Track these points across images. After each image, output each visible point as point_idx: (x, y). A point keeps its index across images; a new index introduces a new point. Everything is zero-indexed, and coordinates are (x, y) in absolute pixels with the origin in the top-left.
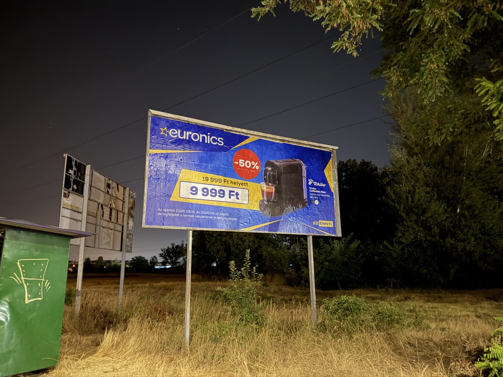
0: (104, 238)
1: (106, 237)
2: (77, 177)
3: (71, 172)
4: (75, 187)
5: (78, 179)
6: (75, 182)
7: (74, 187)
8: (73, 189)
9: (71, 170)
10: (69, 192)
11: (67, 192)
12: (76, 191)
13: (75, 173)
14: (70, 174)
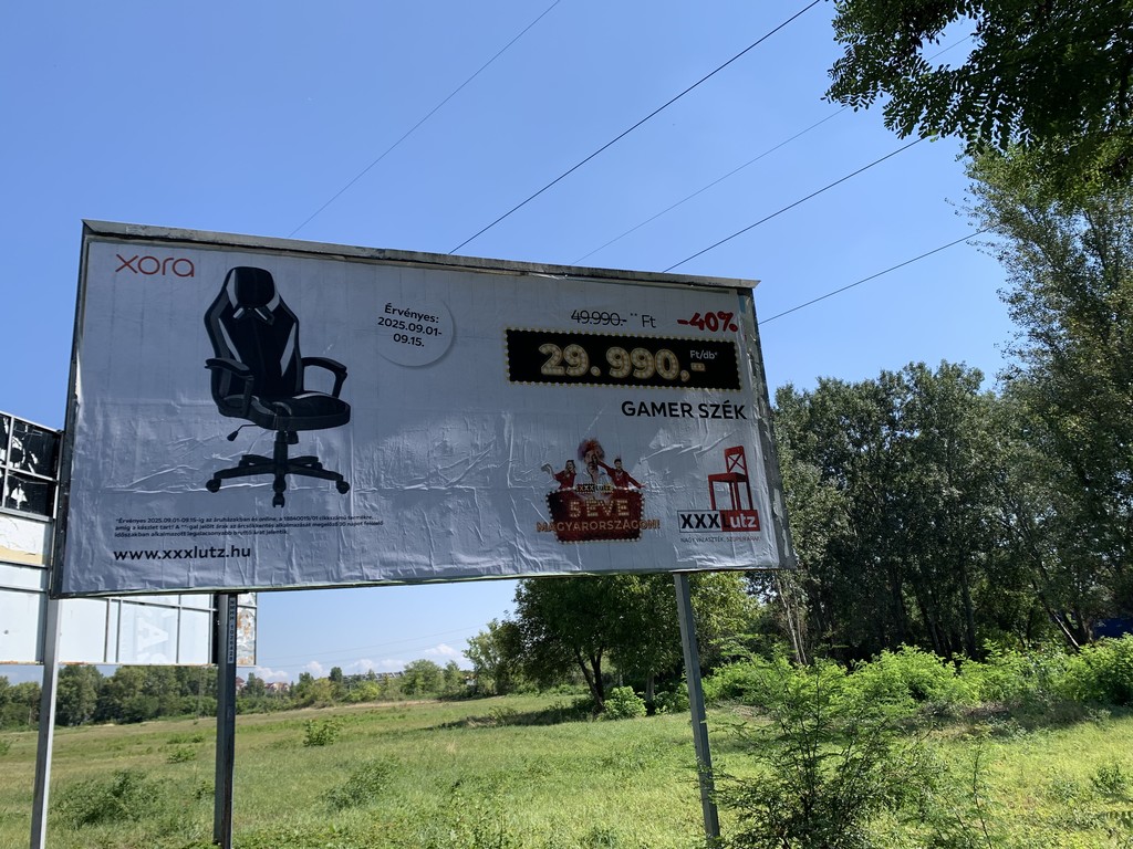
0: (146, 631)
2: (24, 467)
4: (19, 496)
5: (33, 473)
6: (16, 481)
7: (14, 495)
8: (11, 503)
12: (24, 506)
13: (17, 456)
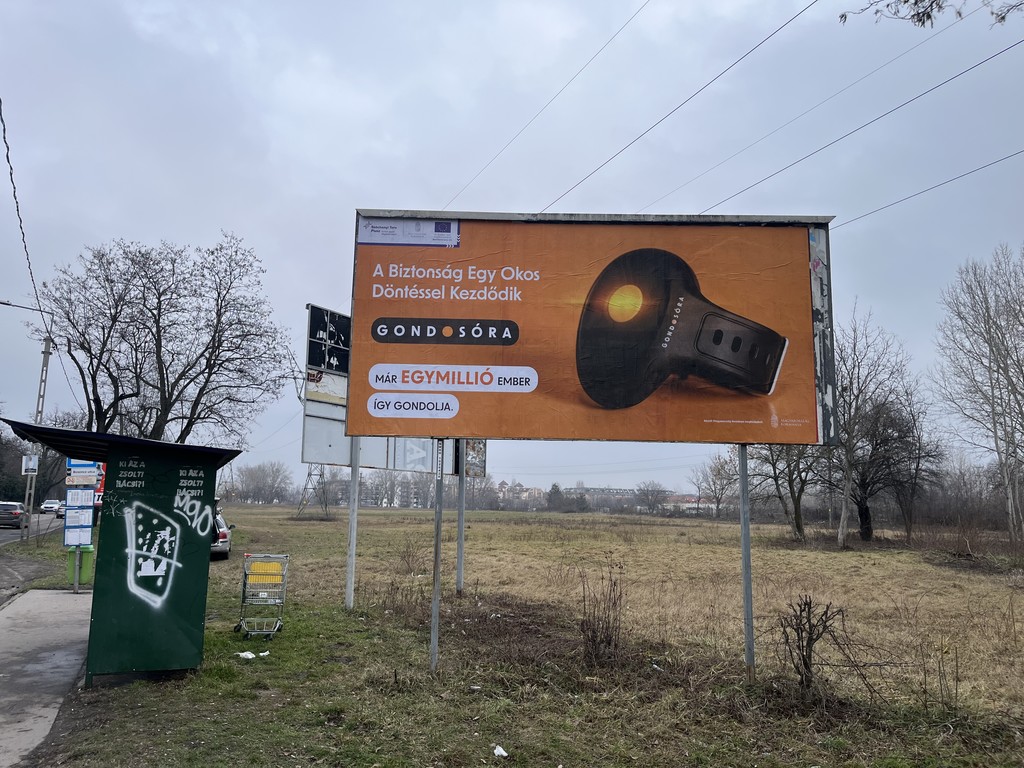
0: (412, 450)
1: (416, 448)
2: (336, 343)
3: (322, 334)
4: (334, 361)
5: (341, 347)
6: (332, 352)
7: (332, 361)
8: (330, 366)
9: (321, 332)
10: (322, 372)
11: (316, 373)
12: (338, 368)
13: (331, 336)
14: (322, 339)
